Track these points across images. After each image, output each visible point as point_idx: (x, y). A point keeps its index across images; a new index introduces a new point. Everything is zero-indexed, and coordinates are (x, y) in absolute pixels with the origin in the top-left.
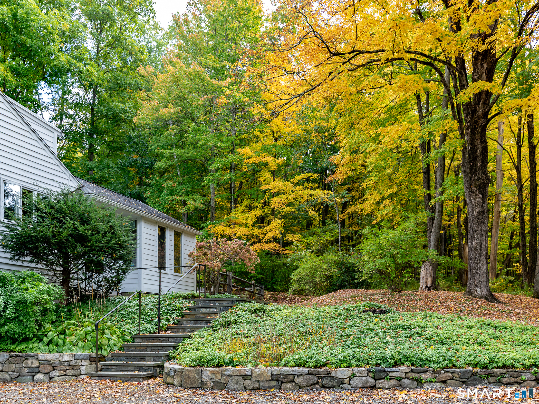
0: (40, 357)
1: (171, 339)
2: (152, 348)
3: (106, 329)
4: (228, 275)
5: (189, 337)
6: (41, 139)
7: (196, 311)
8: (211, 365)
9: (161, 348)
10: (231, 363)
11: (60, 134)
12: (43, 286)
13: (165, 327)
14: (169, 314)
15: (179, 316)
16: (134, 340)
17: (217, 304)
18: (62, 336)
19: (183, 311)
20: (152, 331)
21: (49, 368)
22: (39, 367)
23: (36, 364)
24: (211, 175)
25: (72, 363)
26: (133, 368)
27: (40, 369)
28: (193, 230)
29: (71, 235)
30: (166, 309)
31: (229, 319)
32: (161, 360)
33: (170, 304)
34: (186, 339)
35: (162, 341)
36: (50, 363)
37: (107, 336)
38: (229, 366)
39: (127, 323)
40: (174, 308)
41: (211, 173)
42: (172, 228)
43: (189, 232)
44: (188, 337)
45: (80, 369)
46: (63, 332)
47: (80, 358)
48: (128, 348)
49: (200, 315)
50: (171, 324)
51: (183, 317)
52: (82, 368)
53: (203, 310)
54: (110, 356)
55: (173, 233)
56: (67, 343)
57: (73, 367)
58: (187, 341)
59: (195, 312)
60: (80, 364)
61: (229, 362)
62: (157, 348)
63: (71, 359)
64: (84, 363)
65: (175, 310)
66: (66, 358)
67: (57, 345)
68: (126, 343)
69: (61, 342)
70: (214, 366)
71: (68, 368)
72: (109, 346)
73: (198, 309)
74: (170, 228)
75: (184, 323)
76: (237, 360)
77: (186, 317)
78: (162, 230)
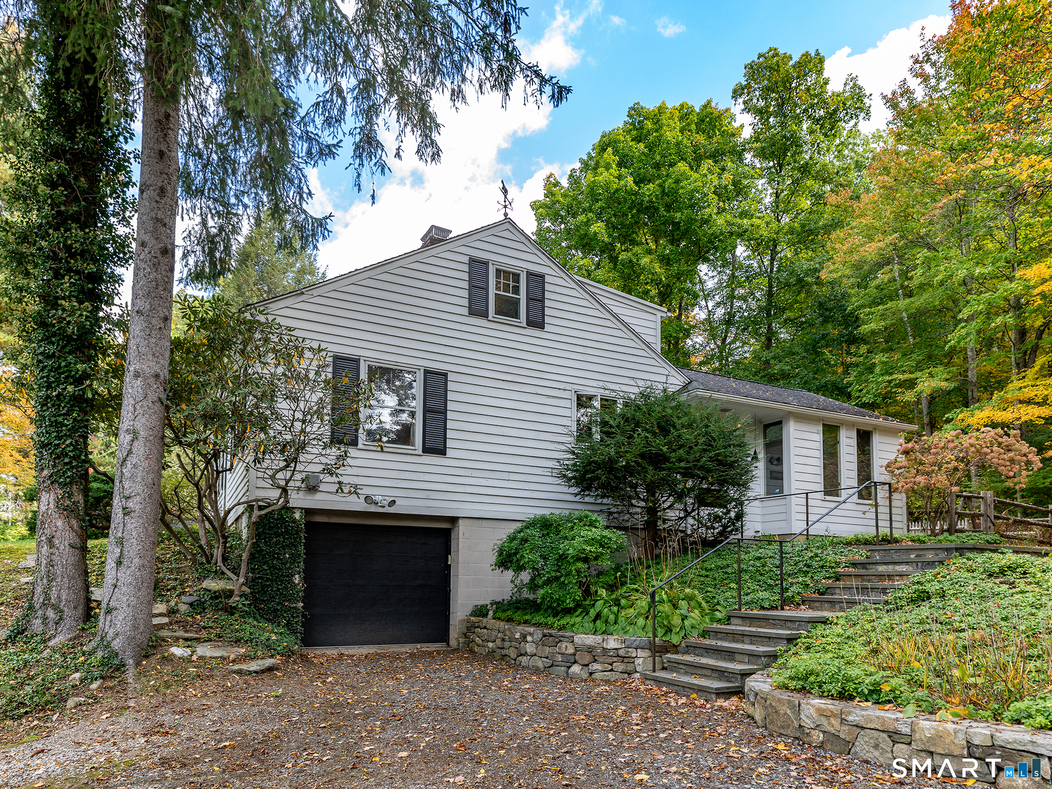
0: (576, 639)
1: (789, 624)
2: (754, 638)
3: (683, 599)
4: (982, 498)
5: (825, 622)
6: (626, 325)
7: (866, 569)
8: (825, 694)
9: (767, 640)
10: (874, 695)
11: (664, 315)
12: (595, 533)
13: (798, 599)
14: (810, 575)
15: (829, 578)
16: (729, 619)
17: (913, 556)
18: (615, 609)
19: (839, 570)
20: (766, 605)
21: (587, 658)
22: (574, 655)
23: (571, 651)
24: (963, 328)
25: (622, 653)
26: (708, 673)
27: (577, 658)
28: (895, 424)
29: (642, 455)
30: (805, 565)
31: (927, 587)
32: (760, 662)
33: (816, 555)
34: (819, 625)
35: (774, 626)
36: (590, 650)
37: (683, 612)
38: (867, 700)
39: (730, 588)
40: (821, 563)
41: (963, 324)
42: (850, 425)
43: (889, 428)
44: (822, 622)
45: (633, 662)
46: (617, 603)
47: (634, 645)
48: (716, 634)
49: (871, 577)
50: (810, 594)
51: (838, 580)
52: (637, 661)
53: (882, 569)
54: (683, 645)
55: (854, 434)
56: (621, 619)
57: (623, 659)
58: (820, 629)
59: (862, 572)
60: (634, 655)
61: (866, 692)
62: (759, 639)
63: (619, 646)
64: (640, 653)
65: (822, 567)
66: (612, 643)
67: (606, 622)
68: (715, 625)
69: (612, 617)
70: (832, 695)
71: (615, 659)
72: (683, 628)
73: (871, 566)
74: (846, 425)
75: (837, 591)
76: (888, 689)
77: (844, 581)
78: (831, 431)
